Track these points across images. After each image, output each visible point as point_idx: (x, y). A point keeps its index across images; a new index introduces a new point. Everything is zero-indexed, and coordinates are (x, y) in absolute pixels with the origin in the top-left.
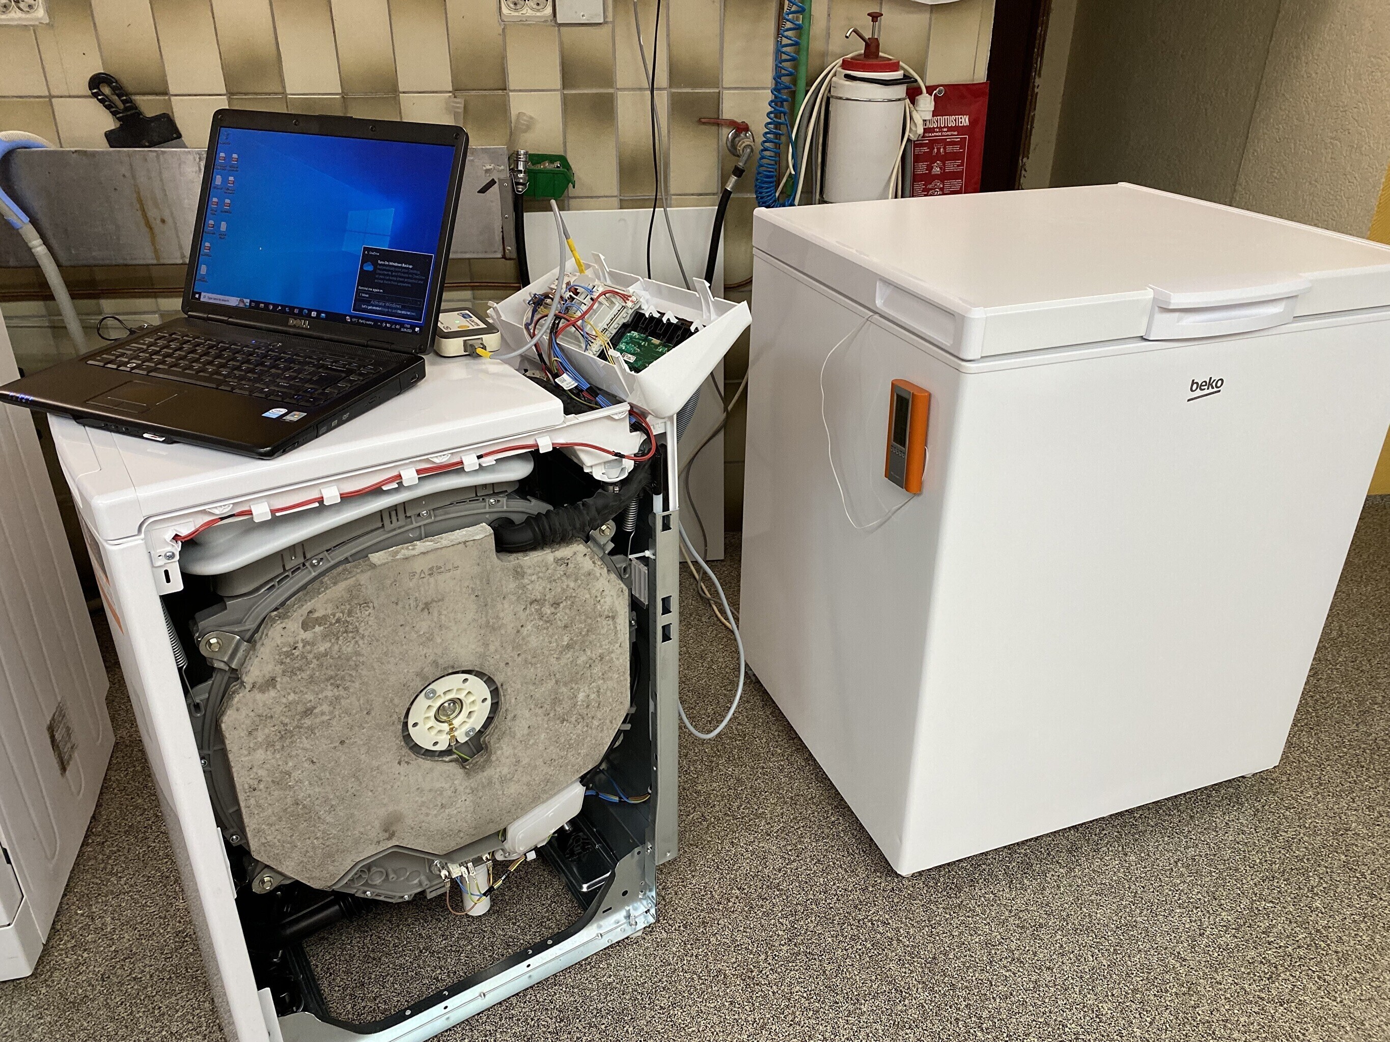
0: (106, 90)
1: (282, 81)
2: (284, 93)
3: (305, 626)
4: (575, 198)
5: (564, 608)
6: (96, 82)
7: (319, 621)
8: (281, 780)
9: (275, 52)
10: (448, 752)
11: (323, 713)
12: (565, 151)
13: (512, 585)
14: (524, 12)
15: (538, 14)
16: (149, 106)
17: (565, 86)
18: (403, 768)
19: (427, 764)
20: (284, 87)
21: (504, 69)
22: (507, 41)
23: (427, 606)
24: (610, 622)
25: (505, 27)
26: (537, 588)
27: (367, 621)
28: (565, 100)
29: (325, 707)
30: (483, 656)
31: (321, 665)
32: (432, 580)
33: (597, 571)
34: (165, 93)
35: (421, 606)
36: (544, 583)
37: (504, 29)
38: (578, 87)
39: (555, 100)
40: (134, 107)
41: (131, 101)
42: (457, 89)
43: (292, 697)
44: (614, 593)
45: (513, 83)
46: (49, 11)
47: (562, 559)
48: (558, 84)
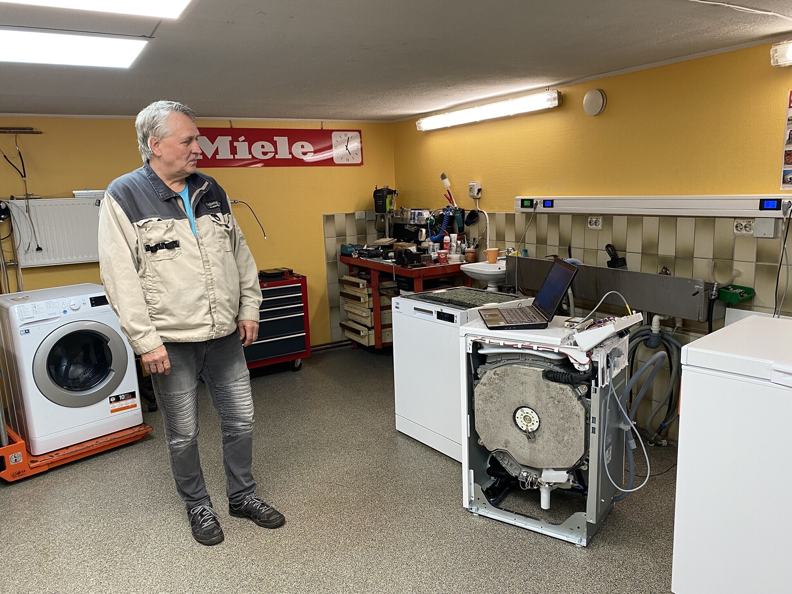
0: (610, 249)
1: (658, 250)
2: (658, 254)
3: (494, 374)
4: (757, 306)
5: (562, 404)
6: (608, 246)
7: (498, 374)
8: (484, 412)
9: (657, 241)
10: (524, 431)
11: (495, 399)
12: (754, 287)
13: (546, 389)
14: (742, 232)
15: (748, 233)
16: (620, 255)
17: (757, 261)
18: (512, 427)
19: (518, 431)
20: (658, 252)
21: (733, 252)
22: (736, 243)
23: (522, 383)
24: (577, 418)
25: (736, 237)
26: (554, 394)
27: (507, 379)
28: (757, 266)
29: (495, 398)
30: (536, 406)
31: (496, 386)
32: (524, 376)
33: (574, 398)
34: (625, 251)
35: (521, 382)
36: (556, 393)
37: (735, 238)
38: (762, 262)
39: (752, 267)
40: (616, 254)
41: (616, 253)
42: (713, 259)
43: (489, 391)
44: (579, 408)
45: (735, 258)
46: (602, 226)
47: (562, 388)
48: (755, 260)
